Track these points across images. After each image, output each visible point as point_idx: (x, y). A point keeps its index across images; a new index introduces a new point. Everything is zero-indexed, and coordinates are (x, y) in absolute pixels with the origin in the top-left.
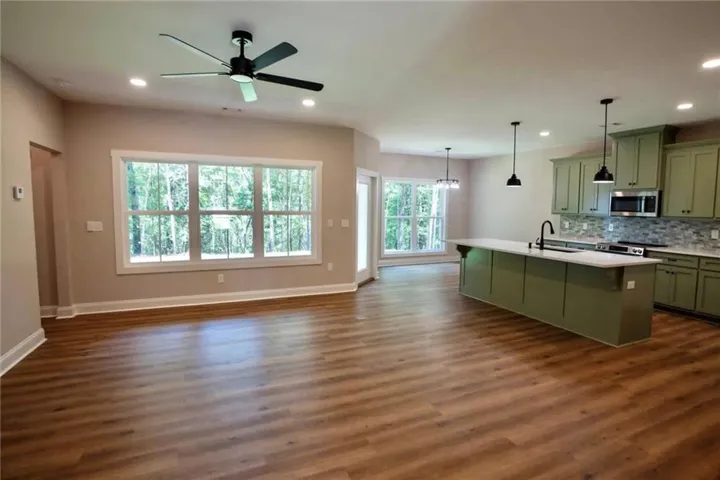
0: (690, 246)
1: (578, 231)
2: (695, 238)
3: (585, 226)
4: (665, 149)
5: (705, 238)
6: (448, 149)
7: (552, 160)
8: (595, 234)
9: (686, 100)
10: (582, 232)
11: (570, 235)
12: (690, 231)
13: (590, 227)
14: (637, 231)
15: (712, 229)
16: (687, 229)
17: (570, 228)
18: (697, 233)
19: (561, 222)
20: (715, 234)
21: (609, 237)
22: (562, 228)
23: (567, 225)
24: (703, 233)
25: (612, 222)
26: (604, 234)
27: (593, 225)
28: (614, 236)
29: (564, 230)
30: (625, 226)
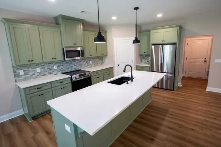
1: (34, 75)
2: (86, 64)
3: (38, 70)
5: (89, 64)
8: (46, 73)
10: (36, 75)
13: (42, 70)
14: (68, 66)
15: (90, 60)
16: (84, 62)
17: (25, 74)
18: (87, 63)
19: (15, 72)
20: (91, 62)
21: (55, 72)
22: (17, 75)
23: (22, 72)
24: (88, 62)
25: (55, 64)
26: (52, 72)
27: (43, 68)
28: (58, 71)
29: (19, 76)
30: (62, 65)
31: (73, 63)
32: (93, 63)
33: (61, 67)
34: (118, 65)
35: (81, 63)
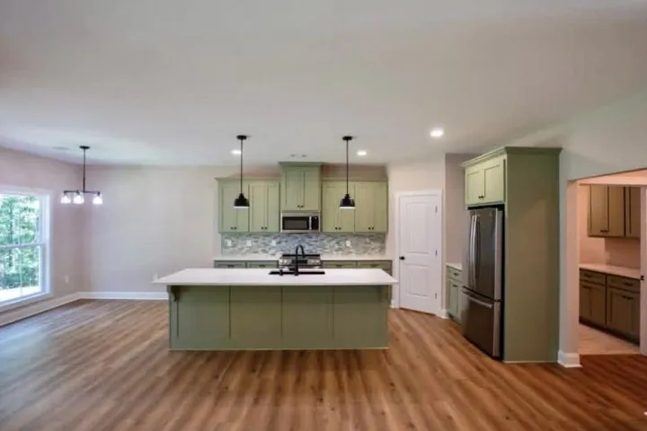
0: (335, 253)
1: (242, 249)
2: (337, 247)
3: (249, 243)
4: (322, 181)
5: (343, 247)
6: (85, 148)
7: (216, 179)
8: (260, 250)
9: (363, 149)
10: (246, 249)
11: (232, 253)
12: (334, 242)
13: (254, 244)
15: (346, 240)
16: (331, 240)
17: (234, 246)
18: (338, 243)
19: (222, 242)
20: (348, 243)
21: (273, 251)
22: (224, 246)
23: (229, 243)
24: (341, 243)
25: (275, 238)
26: (267, 249)
27: (256, 242)
28: (277, 251)
29: (227, 247)
30: (286, 241)
31: (307, 240)
32: (355, 245)
33: (283, 244)
34: (402, 258)
35: (325, 241)
